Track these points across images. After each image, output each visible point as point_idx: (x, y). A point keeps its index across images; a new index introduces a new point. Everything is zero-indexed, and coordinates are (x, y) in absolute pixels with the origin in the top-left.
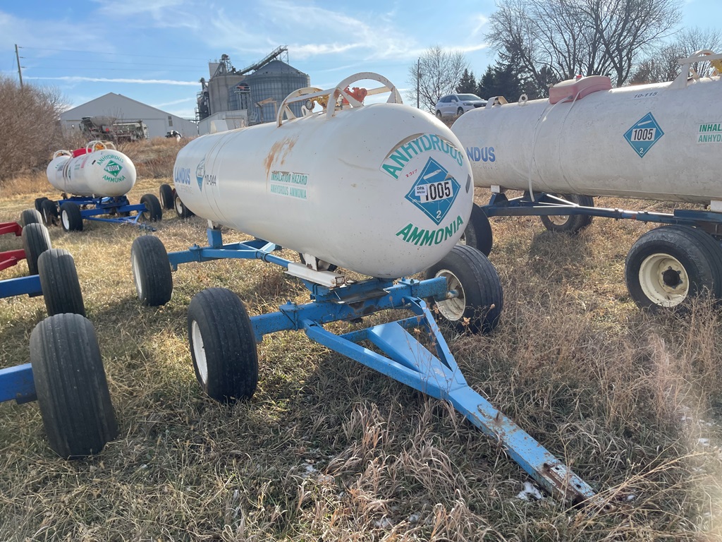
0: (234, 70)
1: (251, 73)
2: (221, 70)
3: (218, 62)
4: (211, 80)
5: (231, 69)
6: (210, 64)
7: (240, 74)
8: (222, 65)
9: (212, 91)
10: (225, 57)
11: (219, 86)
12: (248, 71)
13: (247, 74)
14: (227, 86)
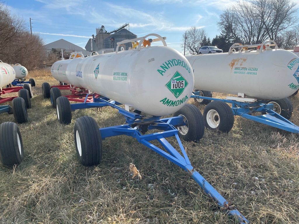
0: (106, 32)
1: (113, 33)
2: (101, 32)
3: (100, 28)
4: (96, 36)
5: (105, 32)
6: (97, 29)
7: (108, 33)
8: (102, 30)
9: (97, 40)
10: (103, 27)
11: (100, 38)
12: (112, 32)
13: (112, 34)
14: (103, 38)
